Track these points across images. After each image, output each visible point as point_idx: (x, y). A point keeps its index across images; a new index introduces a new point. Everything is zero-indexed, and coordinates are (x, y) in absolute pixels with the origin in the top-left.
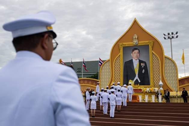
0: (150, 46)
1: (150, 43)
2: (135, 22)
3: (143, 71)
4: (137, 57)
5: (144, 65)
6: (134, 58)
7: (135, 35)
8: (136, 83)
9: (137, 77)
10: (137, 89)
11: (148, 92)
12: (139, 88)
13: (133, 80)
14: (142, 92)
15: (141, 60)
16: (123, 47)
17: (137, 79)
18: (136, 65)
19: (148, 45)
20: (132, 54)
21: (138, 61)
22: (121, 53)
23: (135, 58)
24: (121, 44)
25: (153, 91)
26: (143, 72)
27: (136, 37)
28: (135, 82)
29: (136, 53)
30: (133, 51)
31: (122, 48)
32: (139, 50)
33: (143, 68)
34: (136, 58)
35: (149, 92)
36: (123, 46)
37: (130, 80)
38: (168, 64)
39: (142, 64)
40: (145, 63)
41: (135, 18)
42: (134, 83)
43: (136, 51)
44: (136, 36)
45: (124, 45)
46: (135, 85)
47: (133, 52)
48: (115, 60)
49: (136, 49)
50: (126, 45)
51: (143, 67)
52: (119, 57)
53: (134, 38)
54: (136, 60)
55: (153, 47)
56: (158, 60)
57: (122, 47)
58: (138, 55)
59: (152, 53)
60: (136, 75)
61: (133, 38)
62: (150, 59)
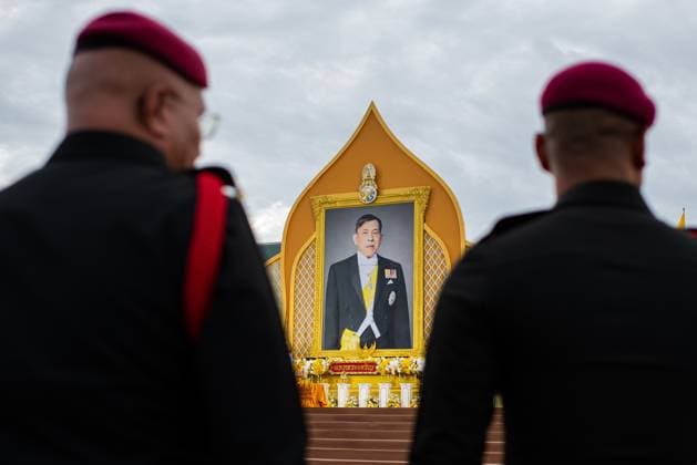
0: (416, 206)
1: (419, 195)
2: (372, 119)
3: (392, 297)
4: (372, 246)
5: (395, 276)
6: (361, 251)
7: (369, 166)
8: (367, 340)
9: (369, 321)
10: (361, 364)
11: (393, 373)
12: (370, 359)
13: (355, 329)
14: (379, 374)
16: (327, 211)
17: (369, 328)
18: (368, 275)
19: (412, 204)
20: (355, 236)
21: (375, 260)
22: (319, 234)
23: (365, 251)
24: (319, 199)
25: (410, 368)
26: (391, 303)
27: (373, 175)
28: (361, 338)
29: (370, 232)
30: (361, 225)
31: (323, 214)
32: (378, 220)
33: (392, 288)
34: (369, 252)
35: (396, 371)
36: (328, 206)
37: (347, 331)
39: (388, 273)
40: (397, 267)
41: (372, 103)
42: (359, 340)
43: (371, 226)
44: (371, 171)
45: (330, 203)
46: (362, 347)
47: (360, 230)
48: (298, 257)
49: (370, 218)
50: (339, 205)
51: (391, 282)
52: (314, 247)
53: (365, 176)
54: (369, 258)
55: (426, 211)
56: (443, 256)
57: (323, 211)
58: (376, 238)
59: (425, 231)
60: (365, 312)
61: (361, 178)
62: (416, 254)
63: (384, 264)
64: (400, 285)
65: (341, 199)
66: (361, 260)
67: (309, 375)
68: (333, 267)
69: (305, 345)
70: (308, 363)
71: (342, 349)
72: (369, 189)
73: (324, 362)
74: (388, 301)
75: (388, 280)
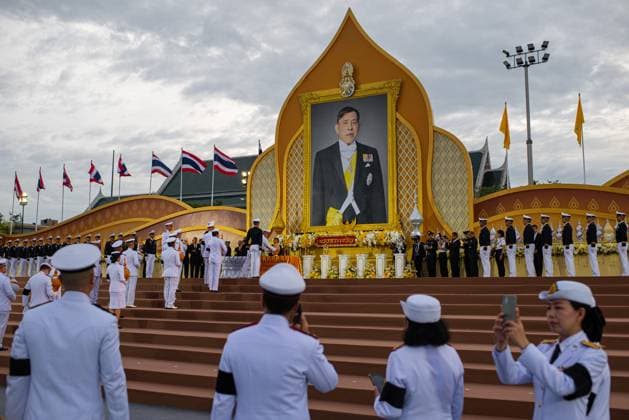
0: (389, 98)
1: (390, 87)
2: (349, 23)
3: (369, 178)
4: (352, 134)
5: (371, 160)
6: (342, 139)
7: (347, 65)
8: (349, 216)
9: (350, 200)
10: (344, 237)
11: (370, 244)
12: (350, 233)
13: (339, 207)
14: (357, 246)
15: (363, 143)
16: (314, 107)
17: (350, 206)
18: (349, 159)
19: (384, 96)
20: (337, 126)
21: (354, 146)
22: (306, 126)
23: (346, 139)
24: (306, 95)
25: (384, 241)
26: (368, 183)
27: (351, 72)
28: (344, 215)
29: (349, 123)
30: (341, 116)
31: (309, 109)
32: (356, 111)
33: (369, 170)
34: (349, 139)
35: (372, 243)
36: (313, 101)
37: (331, 209)
38: (443, 155)
39: (365, 157)
40: (373, 152)
41: (349, 10)
42: (341, 217)
43: (350, 117)
44: (349, 68)
45: (315, 99)
46: (344, 223)
47: (341, 121)
48: (289, 146)
49: (349, 110)
50: (322, 100)
51: (368, 165)
52: (302, 138)
53: (344, 73)
54: (349, 144)
55: (398, 102)
56: (413, 140)
57: (309, 105)
58: (355, 127)
59: (397, 119)
60: (347, 192)
61: (341, 75)
62: (390, 140)
63: (361, 149)
64: (376, 168)
65: (324, 95)
66: (343, 146)
67: (298, 249)
68: (318, 153)
69: (297, 222)
70: (297, 238)
71: (328, 225)
72: (348, 85)
73: (310, 236)
74: (365, 182)
75: (366, 163)
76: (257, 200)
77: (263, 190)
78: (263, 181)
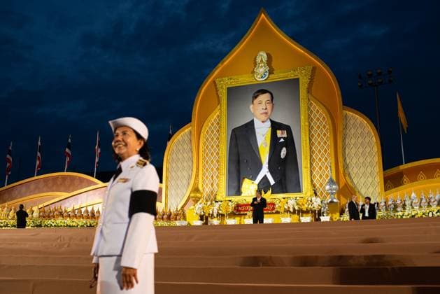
0: (301, 82)
1: (302, 72)
3: (284, 152)
4: (266, 113)
5: (285, 135)
6: (257, 117)
7: (261, 53)
8: (264, 186)
11: (291, 210)
13: (254, 178)
15: (277, 121)
16: (230, 90)
17: (265, 178)
18: (263, 135)
19: (297, 80)
20: (251, 106)
21: (269, 123)
22: (222, 106)
23: (261, 118)
25: (306, 206)
26: (282, 157)
27: (265, 60)
28: (258, 185)
29: (264, 103)
30: (256, 97)
31: (225, 91)
32: (270, 93)
33: (282, 145)
34: (264, 117)
35: (294, 209)
37: (246, 180)
39: (279, 133)
40: (288, 129)
42: (256, 187)
43: (264, 98)
44: (263, 56)
47: (256, 101)
49: (264, 92)
51: (282, 140)
53: (258, 61)
54: (263, 122)
57: (226, 89)
58: (269, 107)
59: (309, 100)
60: (262, 165)
61: (256, 62)
62: (302, 117)
63: (275, 126)
64: (290, 143)
66: (257, 124)
67: (218, 215)
68: (234, 130)
69: (212, 193)
70: (217, 205)
71: (243, 195)
72: (262, 69)
73: (230, 204)
74: (280, 156)
75: (280, 138)
76: (174, 174)
77: (179, 165)
78: (180, 156)
